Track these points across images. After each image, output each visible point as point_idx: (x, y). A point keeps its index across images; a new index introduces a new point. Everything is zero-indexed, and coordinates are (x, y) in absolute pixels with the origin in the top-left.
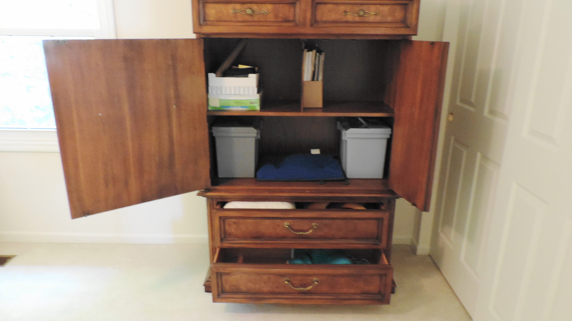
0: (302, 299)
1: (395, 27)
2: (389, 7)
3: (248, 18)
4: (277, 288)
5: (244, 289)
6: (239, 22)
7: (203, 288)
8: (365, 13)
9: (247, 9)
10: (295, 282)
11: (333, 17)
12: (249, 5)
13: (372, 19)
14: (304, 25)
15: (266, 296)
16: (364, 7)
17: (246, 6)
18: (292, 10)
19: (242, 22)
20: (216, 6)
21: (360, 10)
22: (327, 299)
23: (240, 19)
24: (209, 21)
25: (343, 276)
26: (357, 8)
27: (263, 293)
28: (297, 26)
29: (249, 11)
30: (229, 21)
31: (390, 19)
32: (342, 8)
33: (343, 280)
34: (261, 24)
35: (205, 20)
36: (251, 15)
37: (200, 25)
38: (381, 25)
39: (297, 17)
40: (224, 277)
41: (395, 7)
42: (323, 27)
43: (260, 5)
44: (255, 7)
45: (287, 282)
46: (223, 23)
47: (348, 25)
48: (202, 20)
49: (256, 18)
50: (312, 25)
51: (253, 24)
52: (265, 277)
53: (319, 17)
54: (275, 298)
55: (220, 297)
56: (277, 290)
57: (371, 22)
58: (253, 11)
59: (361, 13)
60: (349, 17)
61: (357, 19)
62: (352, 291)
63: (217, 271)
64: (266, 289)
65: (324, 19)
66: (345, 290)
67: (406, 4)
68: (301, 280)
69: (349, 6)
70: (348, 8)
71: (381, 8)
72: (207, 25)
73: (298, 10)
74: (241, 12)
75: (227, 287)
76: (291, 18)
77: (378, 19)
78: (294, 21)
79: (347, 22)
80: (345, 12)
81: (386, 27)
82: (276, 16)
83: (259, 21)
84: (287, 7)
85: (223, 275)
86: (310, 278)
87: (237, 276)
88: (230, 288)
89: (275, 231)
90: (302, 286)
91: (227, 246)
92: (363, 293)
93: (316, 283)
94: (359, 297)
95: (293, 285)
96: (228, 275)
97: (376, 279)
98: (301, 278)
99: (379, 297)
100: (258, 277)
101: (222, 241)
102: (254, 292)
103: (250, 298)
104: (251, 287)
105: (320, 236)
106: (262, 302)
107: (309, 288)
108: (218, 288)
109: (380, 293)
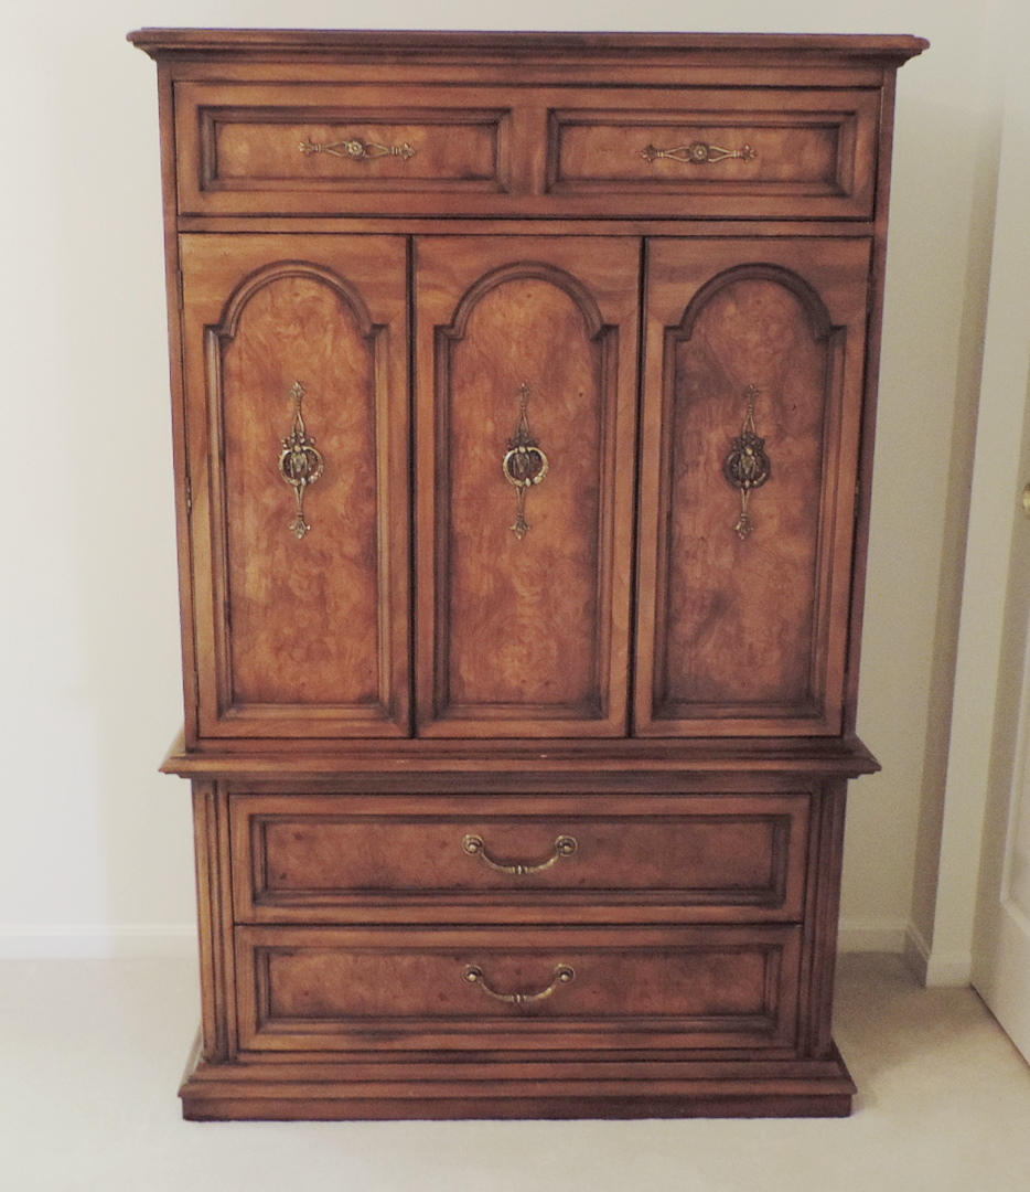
0: (521, 1032)
1: (806, 196)
2: (784, 133)
3: (350, 168)
6: (324, 179)
7: (177, 1105)
8: (710, 154)
9: (351, 142)
10: (498, 978)
11: (613, 164)
12: (353, 130)
13: (731, 170)
14: (525, 188)
16: (705, 136)
17: (344, 132)
18: (487, 143)
19: (335, 179)
20: (252, 131)
21: (695, 144)
22: (599, 1032)
23: (326, 172)
24: (232, 177)
25: (648, 952)
26: (686, 140)
27: (401, 1017)
28: (503, 191)
29: (354, 148)
30: (292, 178)
31: (786, 170)
32: (641, 138)
33: (647, 969)
34: (389, 185)
35: (216, 175)
36: (359, 159)
37: (202, 188)
38: (759, 190)
39: (502, 166)
40: (277, 965)
41: (802, 134)
42: (580, 195)
43: (389, 131)
44: (372, 135)
45: (472, 977)
46: (274, 184)
47: (659, 188)
48: (207, 174)
49: (375, 168)
50: (547, 190)
51: (368, 185)
52: (407, 962)
53: (569, 165)
54: (434, 1032)
55: (262, 1030)
56: (445, 1006)
57: (730, 181)
58: (367, 148)
59: (699, 153)
60: (662, 166)
61: (687, 170)
62: (679, 1004)
63: (257, 944)
64: (405, 1004)
65: (587, 171)
66: (656, 1004)
67: (836, 126)
68: (518, 972)
69: (662, 131)
70: (660, 138)
71: (760, 137)
72: (223, 189)
73: (504, 143)
74: (331, 152)
75: (285, 999)
76: (484, 166)
77: (752, 169)
78: (492, 177)
79: (658, 180)
80: (651, 149)
81: (776, 196)
82: (438, 162)
83: (384, 178)
84: (470, 136)
85: (273, 956)
86: (546, 963)
87: (317, 961)
88: (294, 998)
89: (434, 863)
90: (520, 990)
91: (275, 917)
92: (713, 1012)
93: (564, 977)
94: (701, 1023)
95: (492, 987)
96: (288, 958)
97: (751, 961)
98: (517, 965)
99: (761, 1023)
100: (383, 963)
101: (255, 898)
102: (372, 1012)
103: (359, 1033)
104: (361, 997)
105: (583, 880)
106: (397, 1045)
107: (541, 996)
108: (258, 1002)
109: (763, 1010)
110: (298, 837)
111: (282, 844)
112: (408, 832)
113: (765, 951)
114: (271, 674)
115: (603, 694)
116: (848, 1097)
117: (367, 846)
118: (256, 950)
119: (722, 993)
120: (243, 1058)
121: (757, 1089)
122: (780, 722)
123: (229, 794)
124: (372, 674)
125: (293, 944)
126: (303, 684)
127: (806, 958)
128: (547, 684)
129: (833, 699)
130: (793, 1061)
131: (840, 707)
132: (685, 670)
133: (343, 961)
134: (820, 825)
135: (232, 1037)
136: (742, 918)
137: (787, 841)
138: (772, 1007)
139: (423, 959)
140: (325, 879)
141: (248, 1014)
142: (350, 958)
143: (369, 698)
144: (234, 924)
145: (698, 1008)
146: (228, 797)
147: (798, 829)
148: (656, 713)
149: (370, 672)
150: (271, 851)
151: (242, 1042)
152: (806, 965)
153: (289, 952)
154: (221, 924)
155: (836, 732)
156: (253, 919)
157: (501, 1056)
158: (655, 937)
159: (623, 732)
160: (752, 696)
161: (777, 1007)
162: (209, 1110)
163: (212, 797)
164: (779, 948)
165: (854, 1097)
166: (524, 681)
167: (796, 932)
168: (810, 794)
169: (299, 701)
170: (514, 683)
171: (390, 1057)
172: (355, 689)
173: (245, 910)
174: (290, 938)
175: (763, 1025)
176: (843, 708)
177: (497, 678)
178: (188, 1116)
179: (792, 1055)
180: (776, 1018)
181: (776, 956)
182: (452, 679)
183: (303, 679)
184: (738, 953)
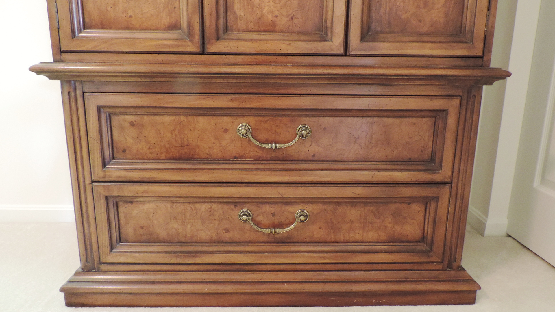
0: (275, 252)
4: (227, 231)
5: (163, 234)
10: (260, 218)
15: (206, 249)
22: (323, 252)
25: (354, 201)
27: (201, 242)
33: (353, 213)
40: (123, 209)
45: (244, 217)
52: (204, 207)
54: (221, 252)
55: (114, 250)
56: (227, 236)
62: (371, 235)
63: (107, 194)
64: (204, 235)
66: (357, 235)
68: (273, 215)
75: (129, 230)
85: (120, 204)
86: (291, 209)
87: (149, 207)
88: (135, 230)
89: (220, 143)
90: (275, 226)
91: (117, 177)
92: (392, 240)
93: (302, 218)
94: (385, 247)
95: (257, 224)
96: (130, 204)
97: (417, 208)
98: (273, 210)
99: (422, 247)
100: (189, 208)
101: (104, 165)
102: (183, 239)
103: (175, 252)
104: (176, 229)
105: (314, 156)
106: (198, 260)
107: (287, 229)
108: (110, 233)
109: (423, 239)
110: (132, 124)
111: (122, 129)
112: (202, 122)
113: (426, 201)
114: (109, 8)
115: (329, 25)
116: (475, 292)
117: (177, 131)
118: (107, 198)
119: (398, 228)
120: (103, 267)
121: (420, 287)
122: (444, 45)
123: (84, 93)
124: (176, 9)
125: (130, 194)
126: (131, 17)
127: (452, 206)
128: (292, 19)
129: (480, 30)
130: (441, 270)
131: (483, 36)
132: (382, 11)
133: (164, 207)
134: (466, 117)
135: (95, 254)
136: (414, 179)
137: (445, 128)
138: (429, 237)
139: (214, 206)
140: (151, 153)
141: (105, 240)
142: (169, 205)
143: (174, 27)
144: (93, 182)
145: (383, 238)
146: (83, 95)
147: (452, 120)
148: (363, 38)
149: (175, 8)
150: (115, 134)
151: (101, 258)
152: (451, 210)
153: (130, 200)
154: (84, 182)
155: (480, 53)
156: (104, 177)
157: (263, 267)
158: (359, 191)
159: (341, 51)
160: (424, 30)
161: (432, 237)
162: (82, 300)
163: (72, 94)
164: (436, 199)
165: (478, 292)
166: (276, 16)
167: (446, 189)
168: (460, 96)
169: (128, 28)
170: (270, 17)
171: (195, 267)
172: (166, 20)
173: (98, 172)
174: (129, 190)
175: (424, 249)
176: (485, 36)
177: (259, 13)
178: (69, 304)
179: (440, 267)
180: (432, 244)
181: (433, 205)
182: (229, 14)
183: (130, 13)
184: (409, 204)
